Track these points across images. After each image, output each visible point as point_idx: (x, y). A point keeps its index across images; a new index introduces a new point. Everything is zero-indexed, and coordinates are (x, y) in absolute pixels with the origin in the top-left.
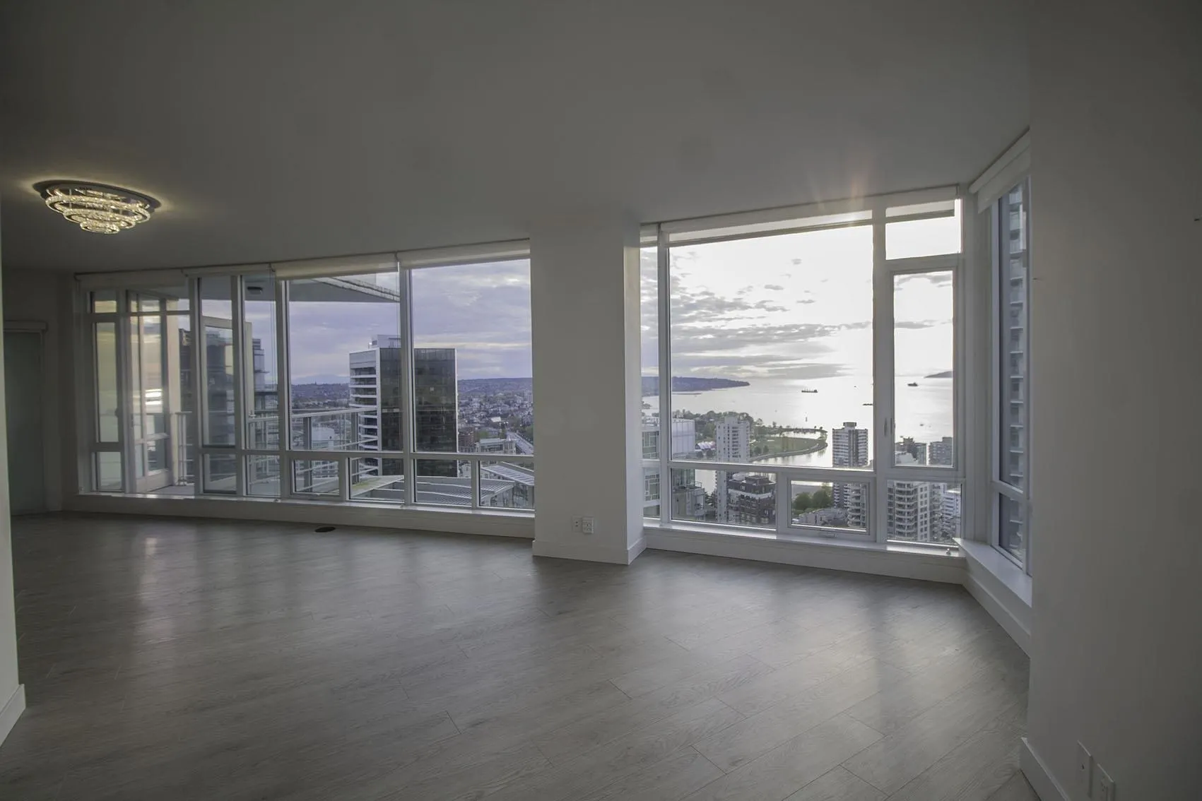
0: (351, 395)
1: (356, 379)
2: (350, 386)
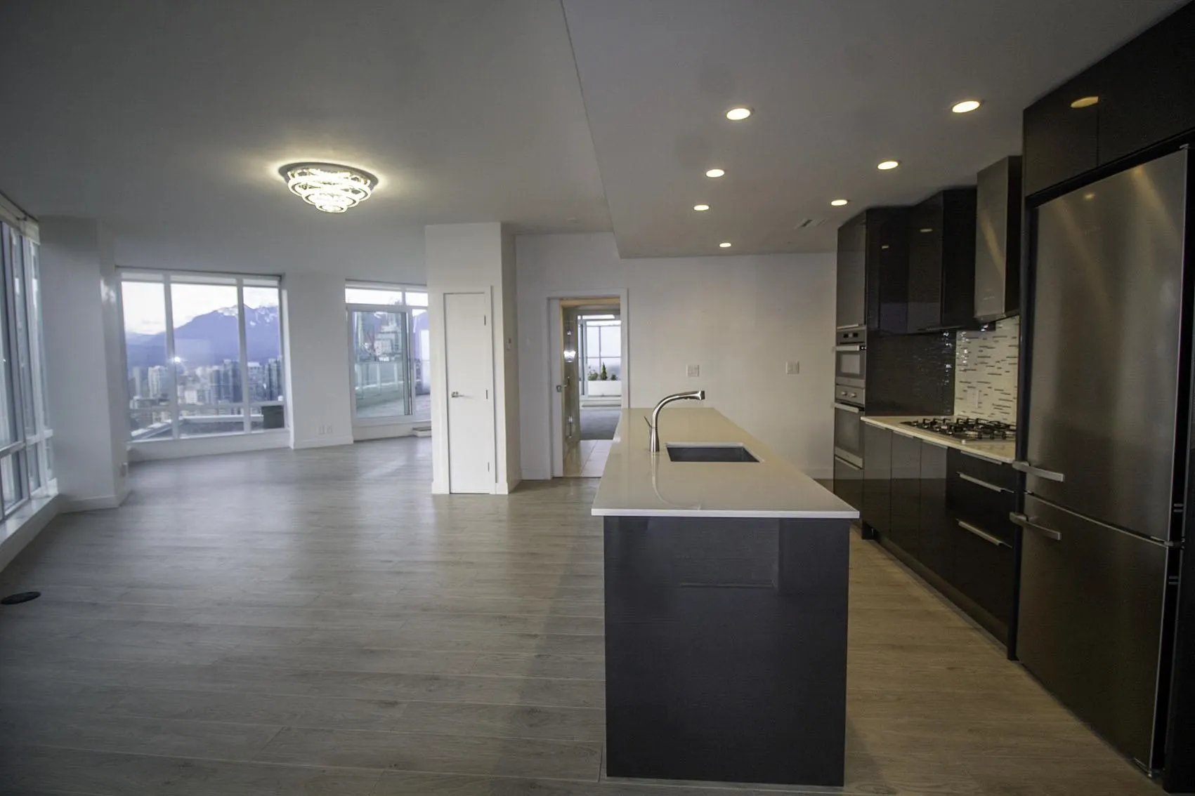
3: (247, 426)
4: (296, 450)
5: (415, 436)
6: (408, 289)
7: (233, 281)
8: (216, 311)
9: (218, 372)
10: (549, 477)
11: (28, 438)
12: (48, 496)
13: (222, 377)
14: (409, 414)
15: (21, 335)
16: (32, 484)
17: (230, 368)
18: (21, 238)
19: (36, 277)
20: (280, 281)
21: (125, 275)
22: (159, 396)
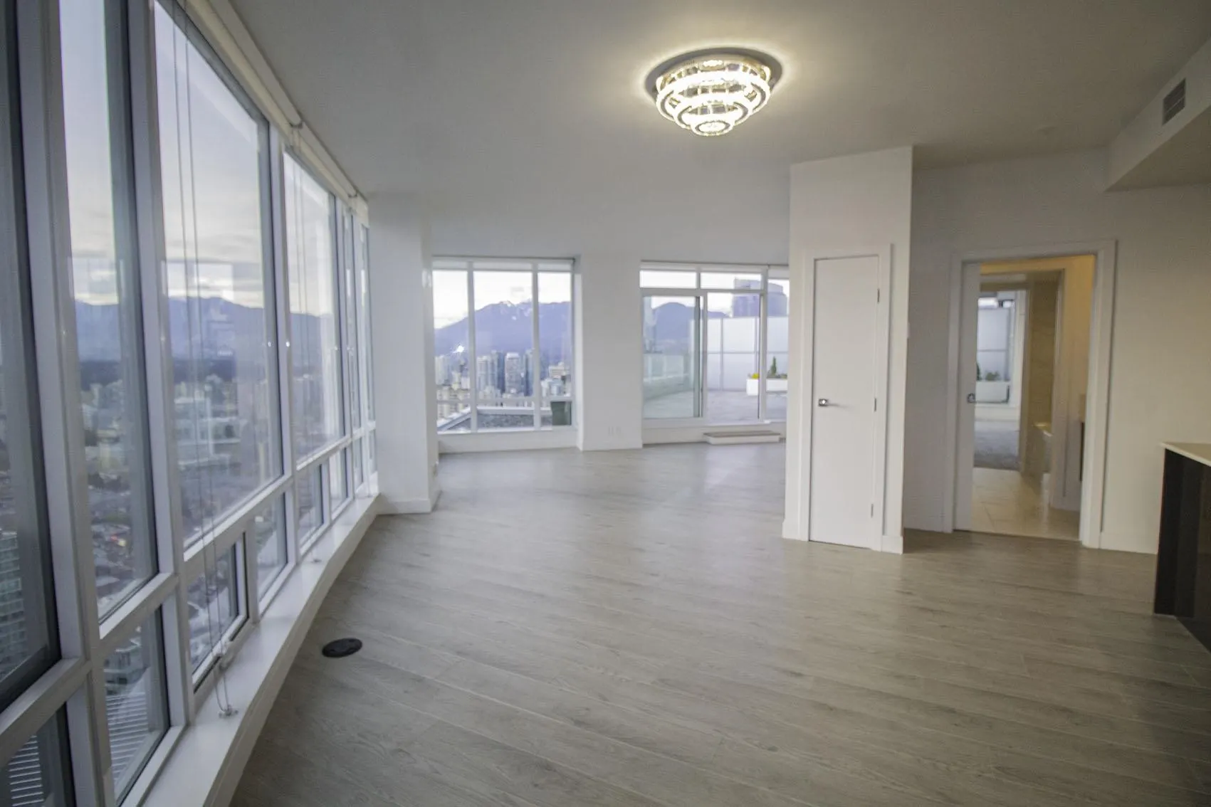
3: (537, 420)
4: (585, 452)
5: (705, 443)
6: (704, 269)
7: (529, 266)
8: (502, 302)
9: (486, 362)
10: (949, 530)
11: (355, 431)
12: (369, 496)
13: (489, 366)
14: (699, 416)
15: (351, 330)
16: (356, 477)
17: (496, 358)
18: (352, 217)
19: (364, 268)
20: (574, 264)
21: (436, 263)
22: (443, 382)
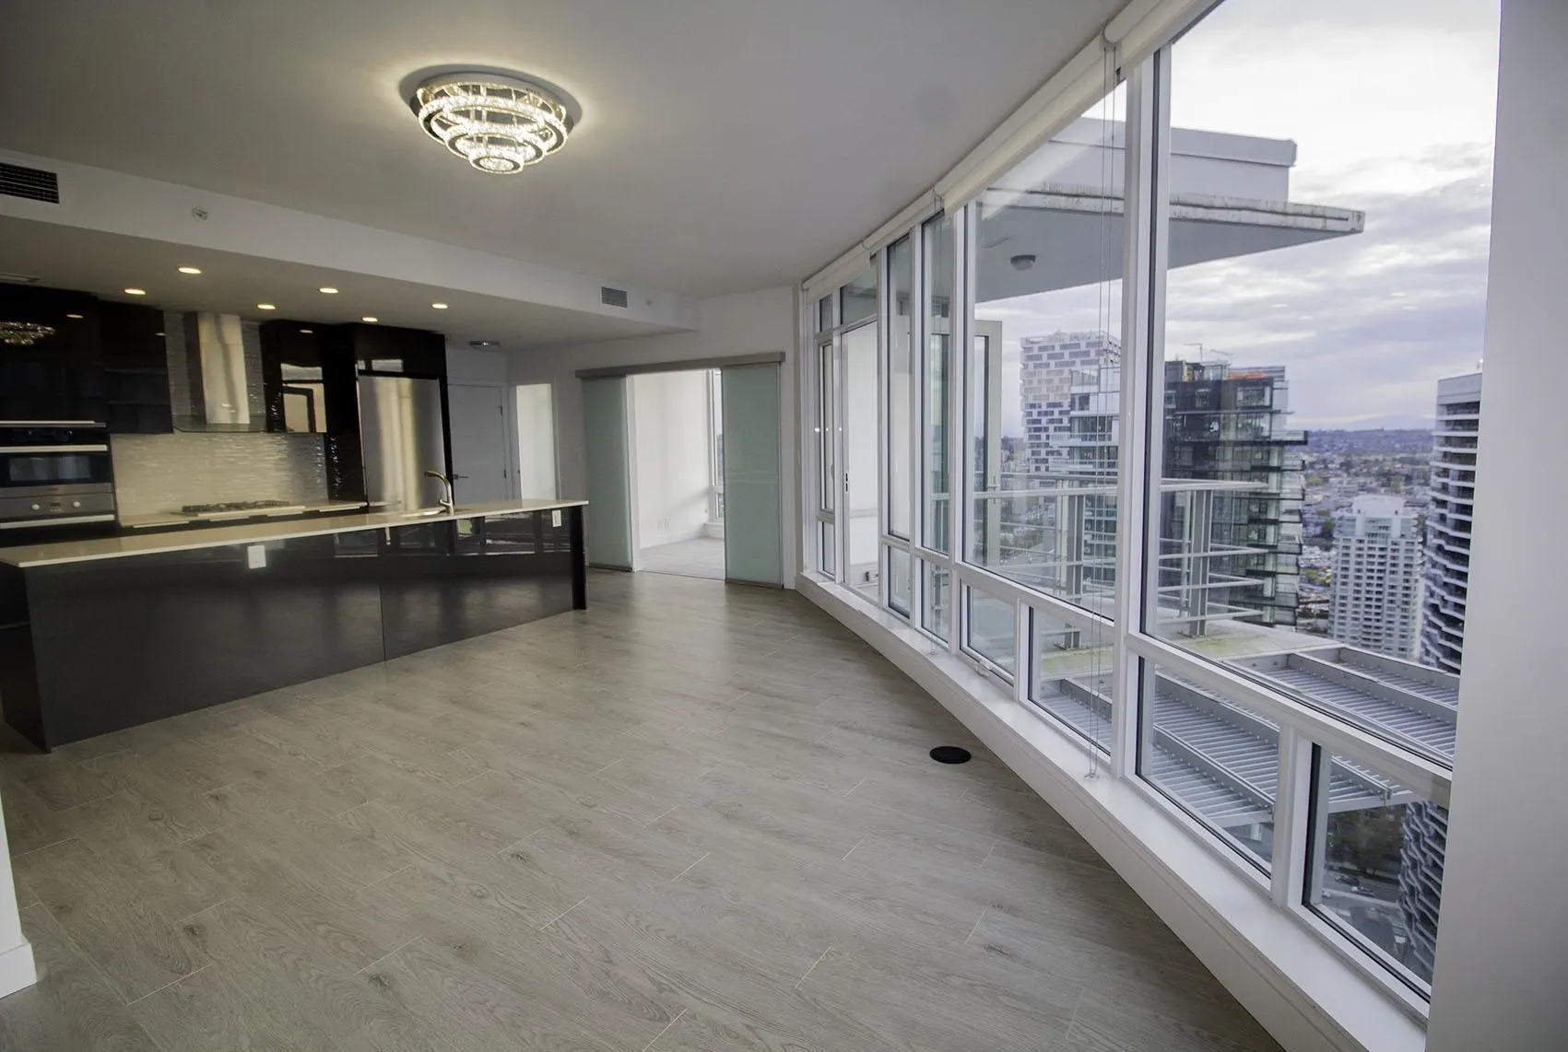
0: (1436, 448)
1: (1448, 422)
2: (1434, 434)
